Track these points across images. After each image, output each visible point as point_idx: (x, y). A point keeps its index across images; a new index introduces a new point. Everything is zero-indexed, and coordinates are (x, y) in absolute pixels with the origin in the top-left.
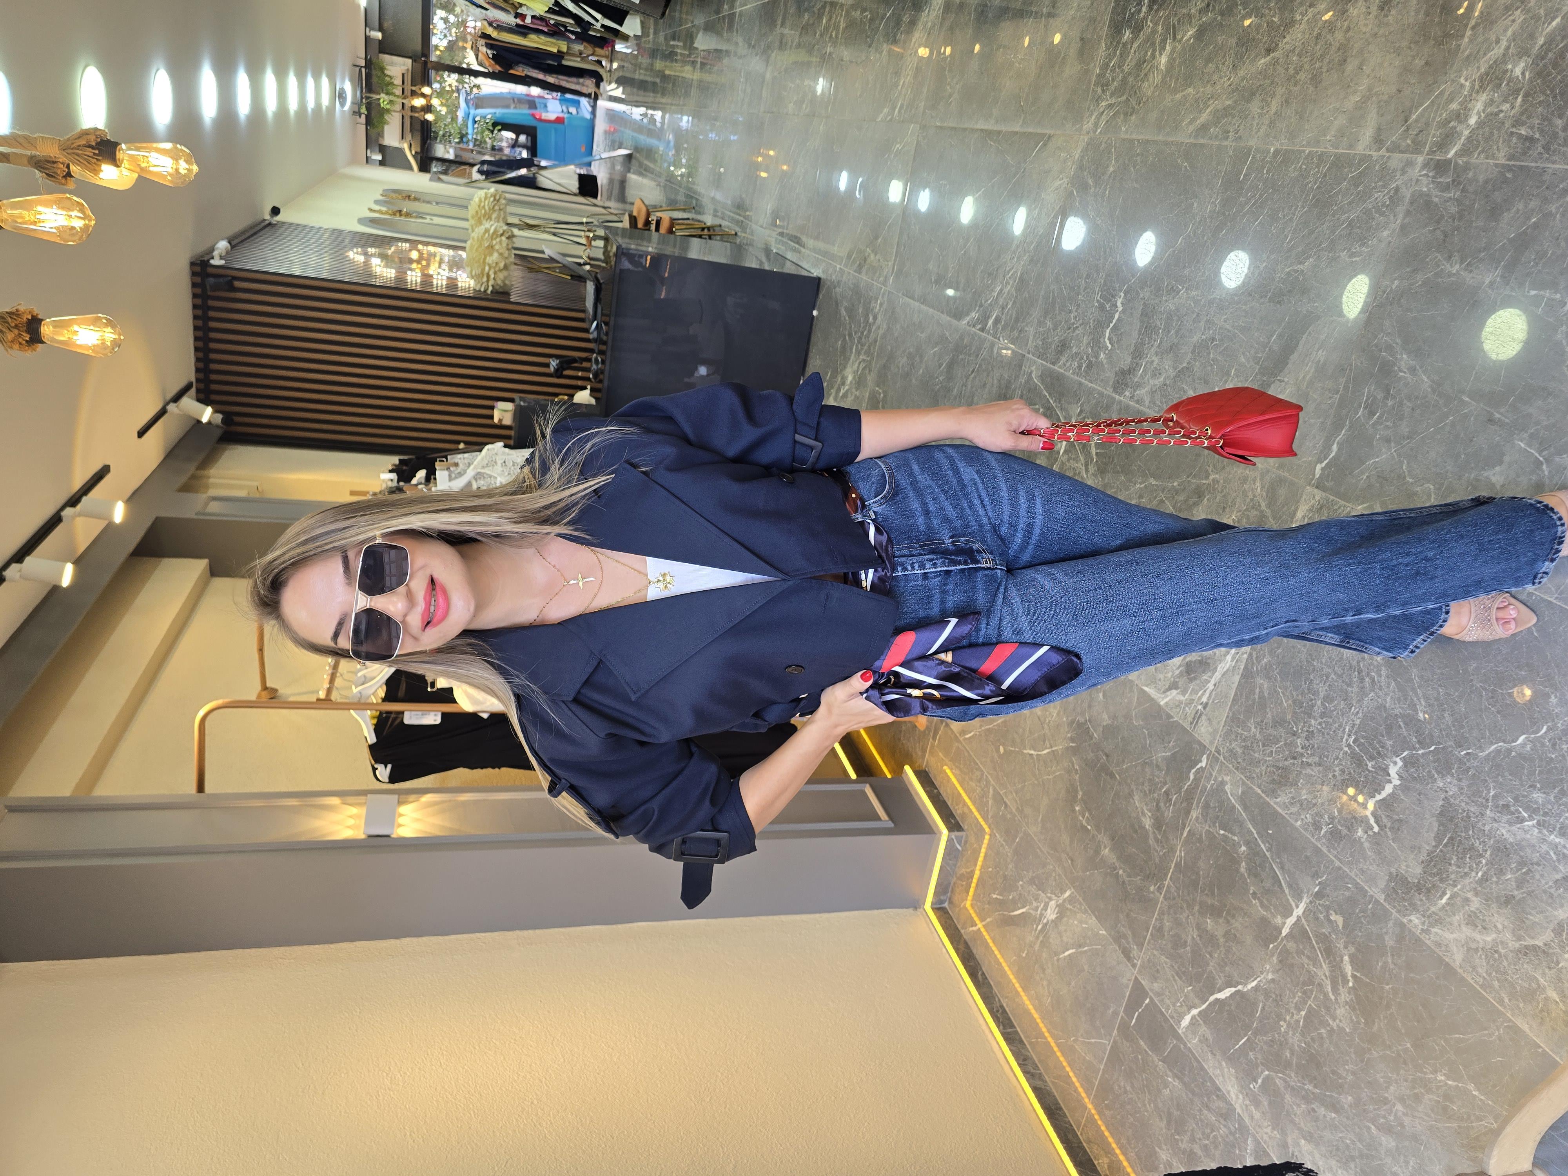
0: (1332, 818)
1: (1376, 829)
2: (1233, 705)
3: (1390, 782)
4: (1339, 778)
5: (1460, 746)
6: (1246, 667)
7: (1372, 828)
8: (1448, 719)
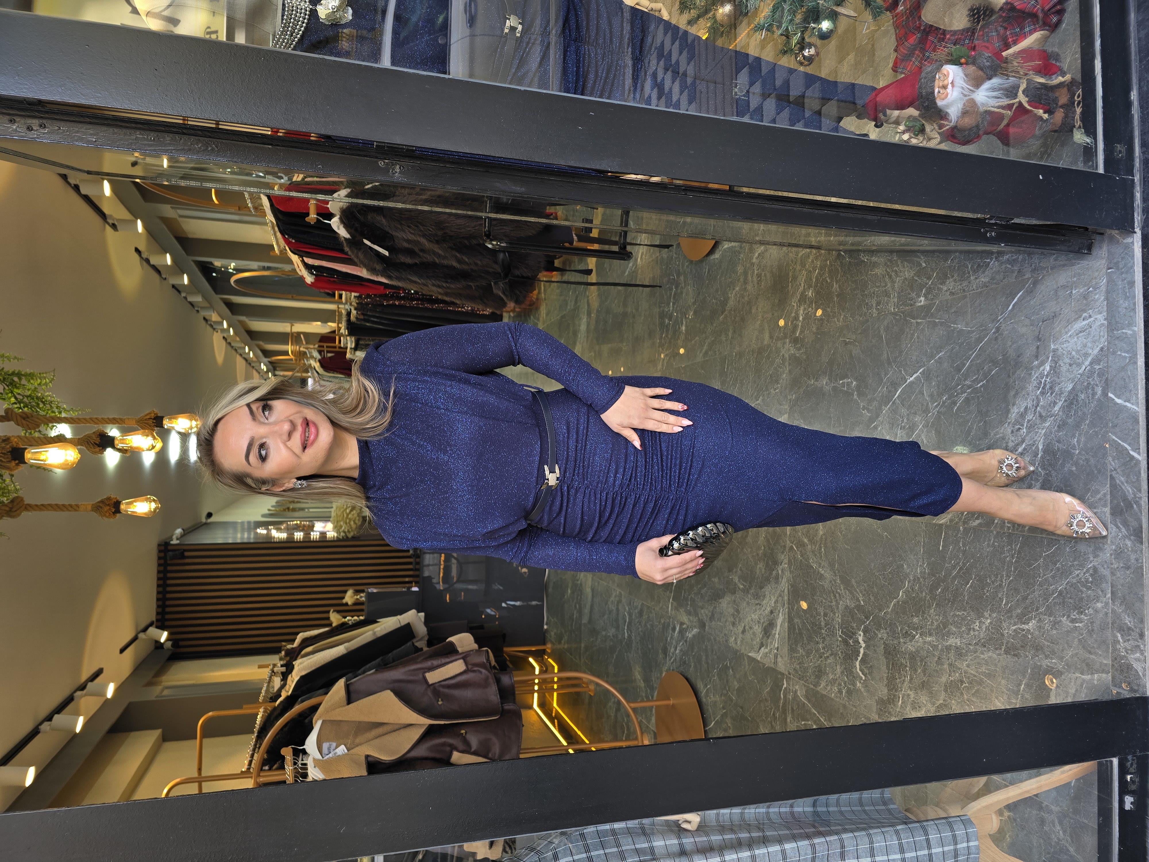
0: (845, 683)
1: (864, 678)
2: (789, 641)
3: (861, 647)
4: (842, 657)
5: (880, 610)
6: (789, 616)
7: (861, 678)
8: (872, 598)
